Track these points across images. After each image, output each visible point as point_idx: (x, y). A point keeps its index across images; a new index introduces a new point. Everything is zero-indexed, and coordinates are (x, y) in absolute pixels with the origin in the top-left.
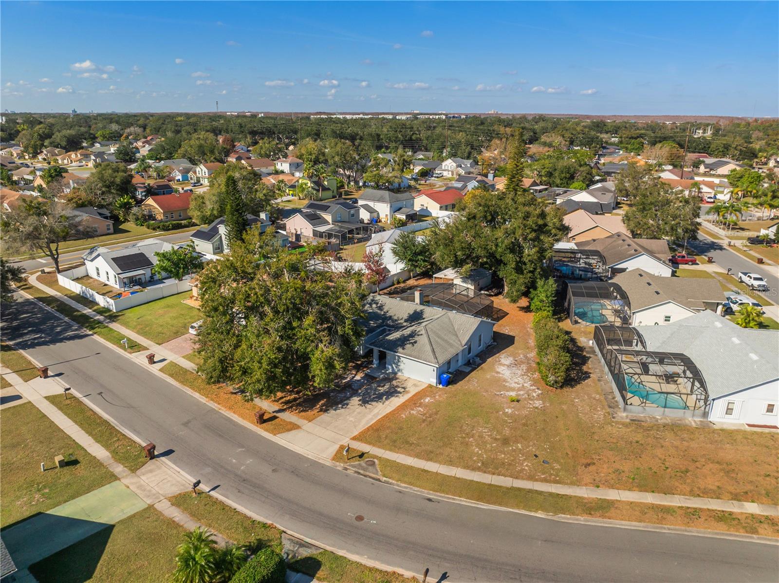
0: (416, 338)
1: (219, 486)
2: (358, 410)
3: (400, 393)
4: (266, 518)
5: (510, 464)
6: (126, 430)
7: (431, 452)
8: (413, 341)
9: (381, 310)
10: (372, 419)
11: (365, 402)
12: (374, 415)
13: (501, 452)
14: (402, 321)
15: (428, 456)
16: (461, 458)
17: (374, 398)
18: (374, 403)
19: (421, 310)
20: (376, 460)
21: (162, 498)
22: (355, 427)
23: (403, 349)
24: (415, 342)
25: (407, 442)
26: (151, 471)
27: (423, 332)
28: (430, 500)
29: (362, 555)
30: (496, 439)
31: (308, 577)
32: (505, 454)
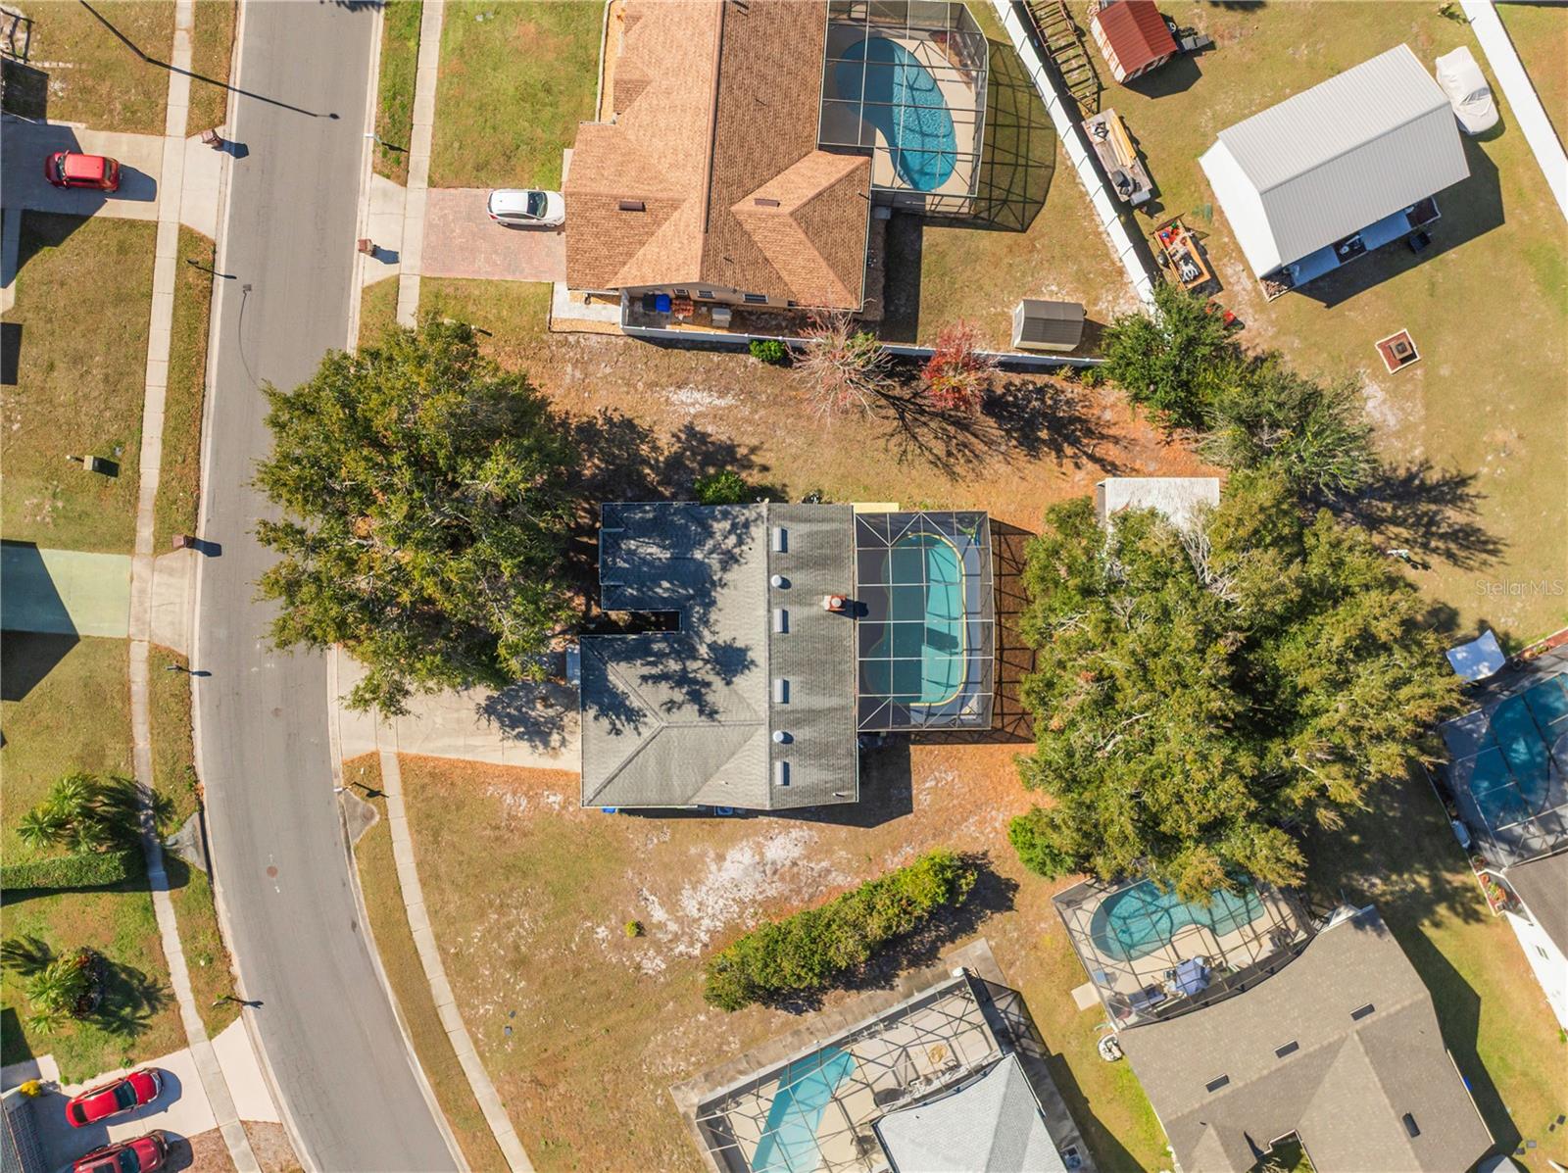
0: (628, 729)
1: (209, 674)
2: (464, 714)
3: (546, 744)
4: (206, 773)
5: (476, 988)
6: (209, 439)
7: (438, 877)
8: (619, 725)
9: (724, 569)
10: (457, 749)
11: (489, 709)
12: (466, 746)
13: (494, 969)
14: (708, 638)
15: (429, 879)
16: (451, 921)
17: (509, 715)
18: (495, 724)
19: (752, 662)
20: (377, 818)
21: (147, 638)
22: (427, 738)
23: (596, 718)
24: (618, 733)
25: (436, 834)
26: (171, 572)
27: (646, 733)
28: (354, 925)
29: (229, 909)
30: (517, 948)
31: (166, 884)
32: (492, 974)
